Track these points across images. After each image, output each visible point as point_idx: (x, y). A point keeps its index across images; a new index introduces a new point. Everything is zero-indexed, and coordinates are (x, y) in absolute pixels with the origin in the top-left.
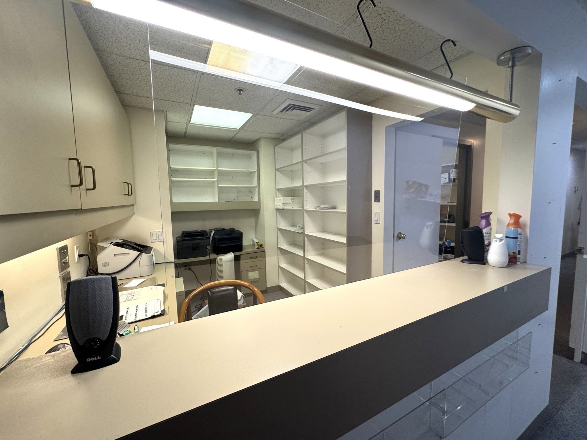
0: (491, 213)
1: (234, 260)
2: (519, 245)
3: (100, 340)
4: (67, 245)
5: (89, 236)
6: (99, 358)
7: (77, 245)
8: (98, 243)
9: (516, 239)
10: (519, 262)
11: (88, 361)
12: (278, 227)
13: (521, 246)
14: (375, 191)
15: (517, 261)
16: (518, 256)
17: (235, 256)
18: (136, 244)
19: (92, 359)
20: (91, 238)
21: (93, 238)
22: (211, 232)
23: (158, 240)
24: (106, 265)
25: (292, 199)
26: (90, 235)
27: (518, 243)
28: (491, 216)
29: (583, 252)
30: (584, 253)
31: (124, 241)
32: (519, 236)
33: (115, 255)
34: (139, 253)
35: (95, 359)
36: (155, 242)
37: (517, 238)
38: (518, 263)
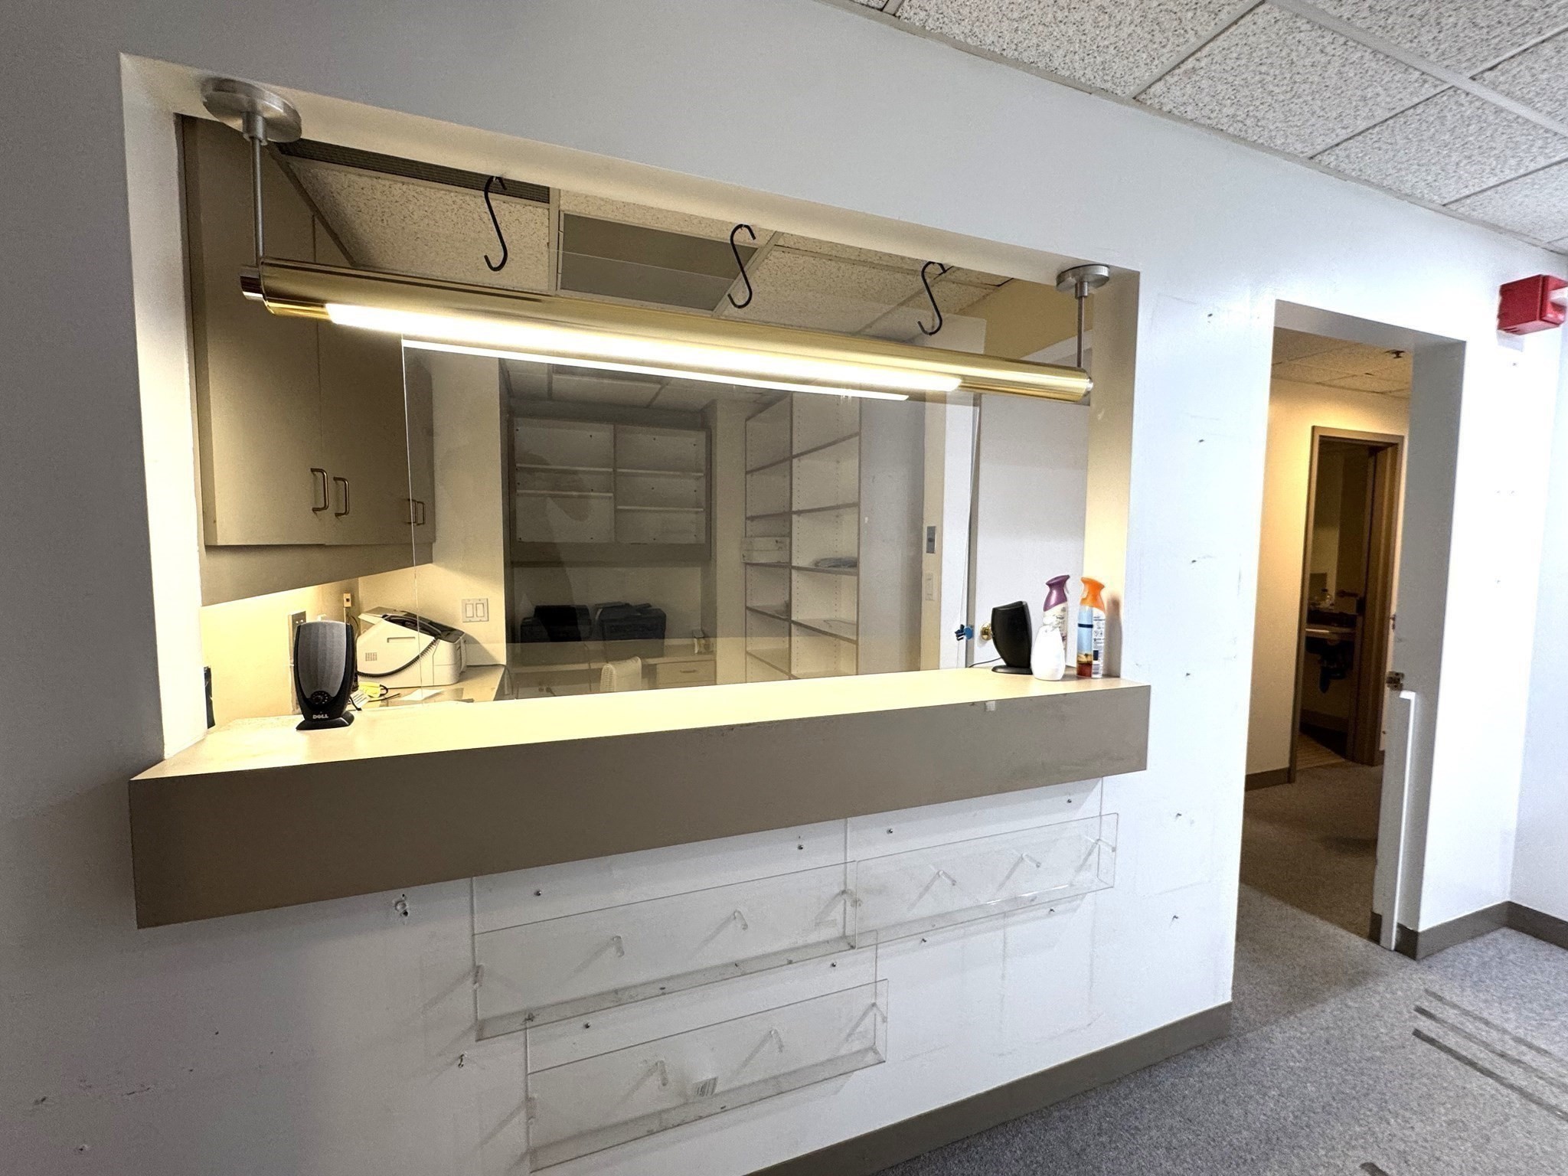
0: (1068, 577)
1: (640, 675)
2: (1095, 640)
3: (329, 695)
4: (305, 612)
5: (345, 600)
6: (326, 717)
7: (322, 616)
8: (360, 614)
9: (1090, 629)
10: (1097, 673)
11: (314, 718)
12: (748, 605)
13: (1099, 643)
14: (929, 528)
15: (1093, 671)
16: (1095, 662)
17: (644, 666)
18: (431, 623)
19: (319, 717)
20: (349, 604)
21: (352, 604)
22: (597, 609)
23: (476, 619)
24: (371, 657)
25: (777, 542)
26: (348, 600)
27: (1094, 637)
28: (1069, 583)
29: (1402, 685)
30: (1404, 687)
31: (409, 614)
32: (1095, 623)
33: (388, 639)
34: (433, 638)
35: (322, 716)
36: (470, 621)
37: (1091, 626)
38: (1094, 676)
